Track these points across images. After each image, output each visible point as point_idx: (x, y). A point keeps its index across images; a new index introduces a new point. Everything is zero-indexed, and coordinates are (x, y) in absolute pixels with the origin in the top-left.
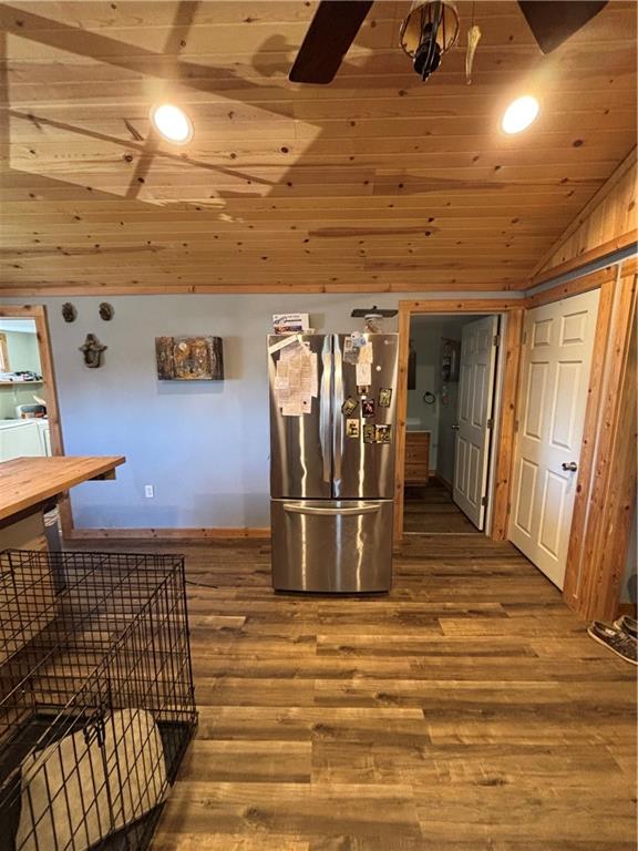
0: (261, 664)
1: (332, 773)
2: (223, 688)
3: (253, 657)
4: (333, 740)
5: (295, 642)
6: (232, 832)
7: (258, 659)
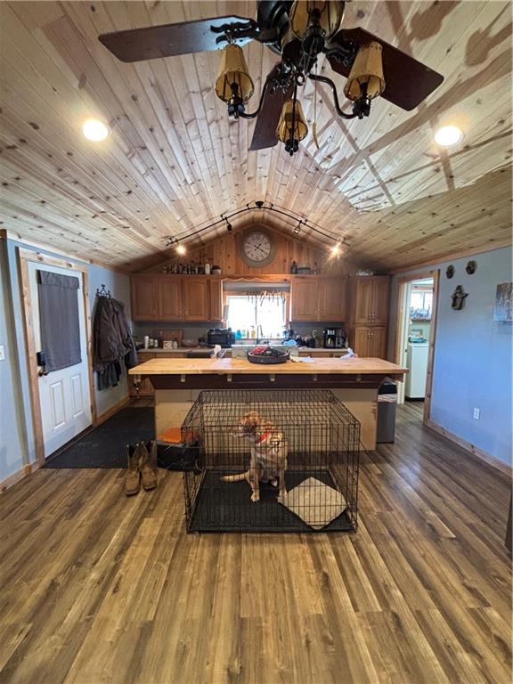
0: (420, 560)
1: (368, 630)
2: (385, 540)
3: (422, 553)
4: (393, 631)
5: (464, 585)
6: (315, 568)
7: (424, 556)
